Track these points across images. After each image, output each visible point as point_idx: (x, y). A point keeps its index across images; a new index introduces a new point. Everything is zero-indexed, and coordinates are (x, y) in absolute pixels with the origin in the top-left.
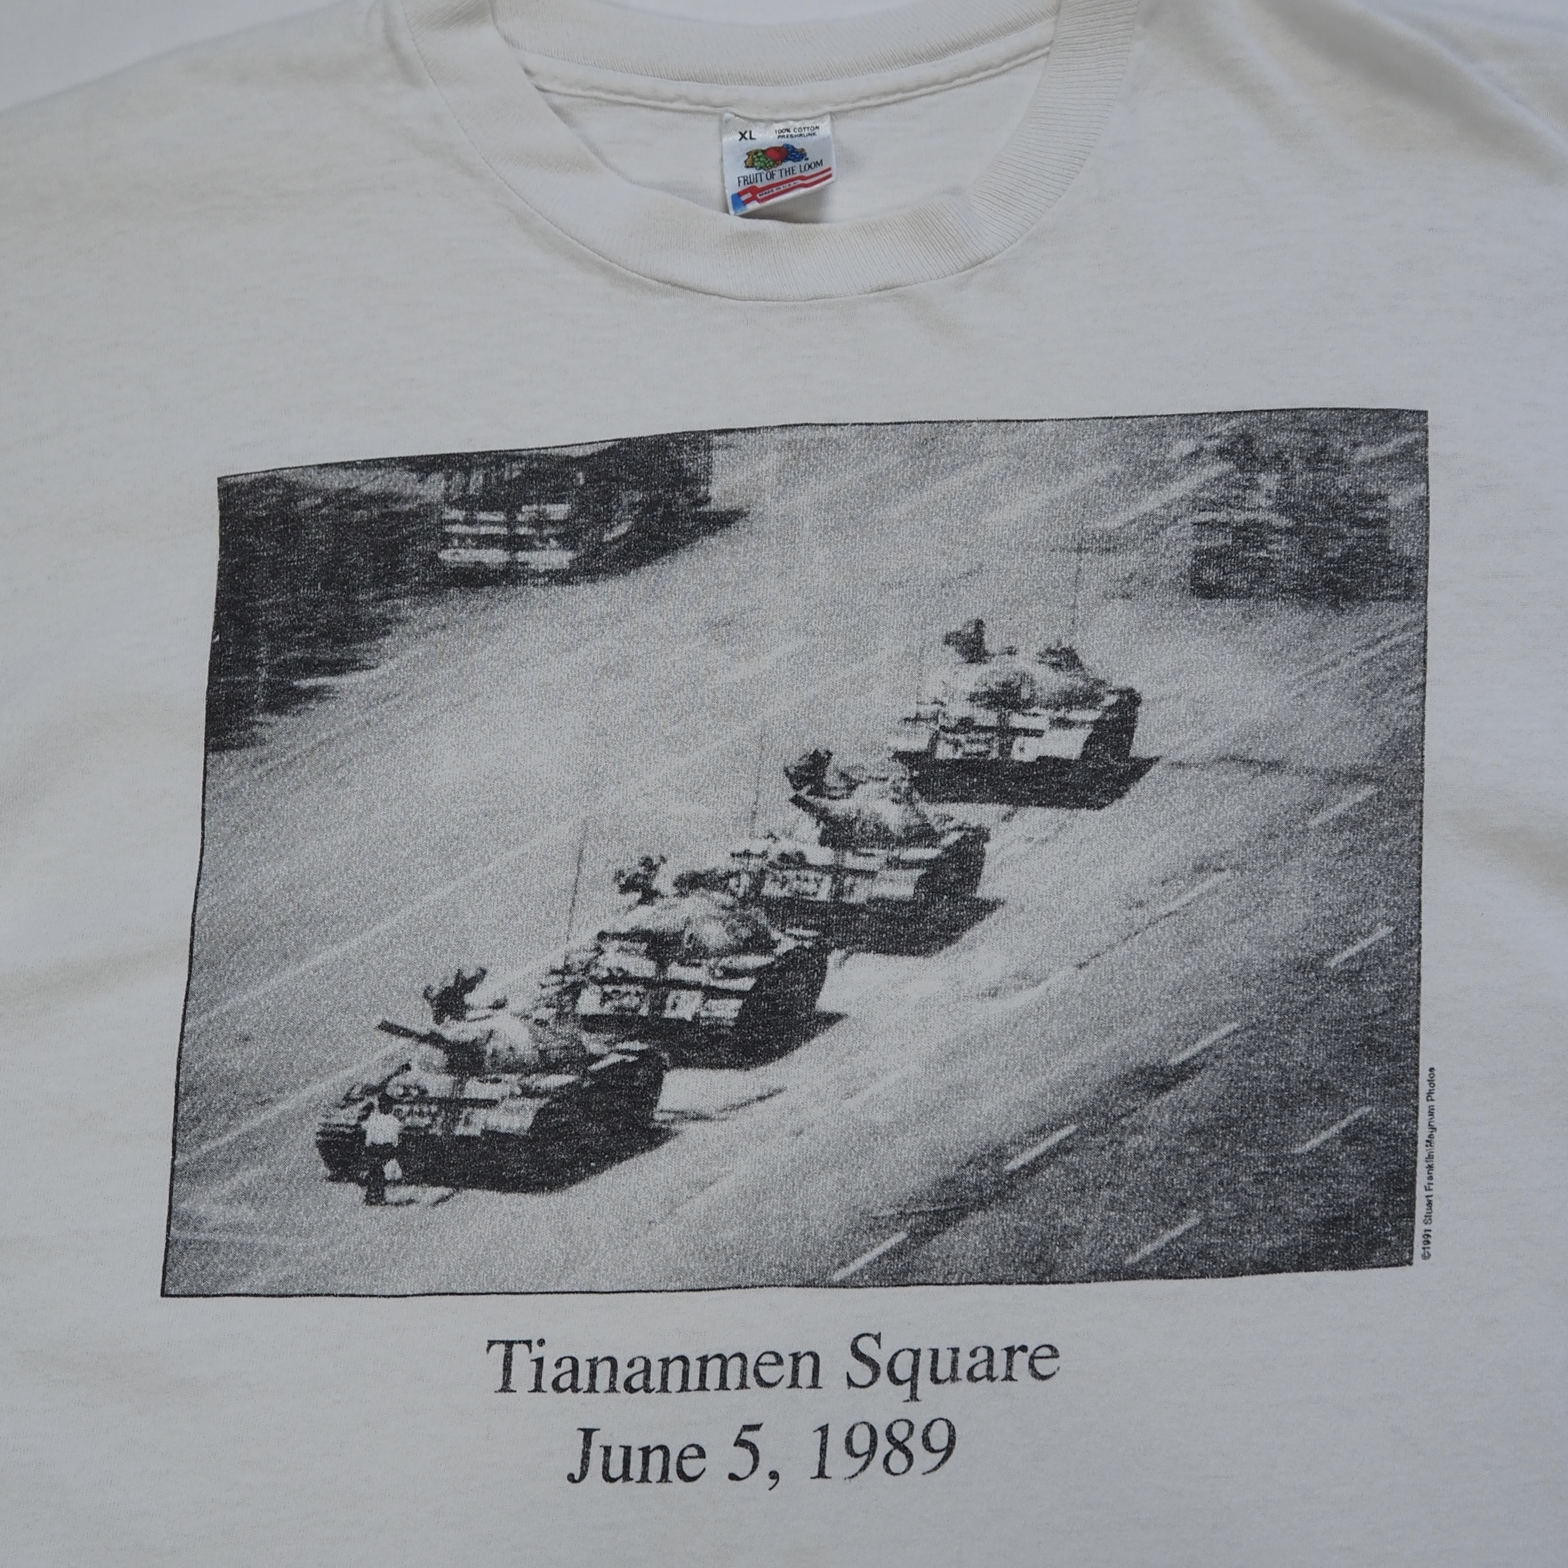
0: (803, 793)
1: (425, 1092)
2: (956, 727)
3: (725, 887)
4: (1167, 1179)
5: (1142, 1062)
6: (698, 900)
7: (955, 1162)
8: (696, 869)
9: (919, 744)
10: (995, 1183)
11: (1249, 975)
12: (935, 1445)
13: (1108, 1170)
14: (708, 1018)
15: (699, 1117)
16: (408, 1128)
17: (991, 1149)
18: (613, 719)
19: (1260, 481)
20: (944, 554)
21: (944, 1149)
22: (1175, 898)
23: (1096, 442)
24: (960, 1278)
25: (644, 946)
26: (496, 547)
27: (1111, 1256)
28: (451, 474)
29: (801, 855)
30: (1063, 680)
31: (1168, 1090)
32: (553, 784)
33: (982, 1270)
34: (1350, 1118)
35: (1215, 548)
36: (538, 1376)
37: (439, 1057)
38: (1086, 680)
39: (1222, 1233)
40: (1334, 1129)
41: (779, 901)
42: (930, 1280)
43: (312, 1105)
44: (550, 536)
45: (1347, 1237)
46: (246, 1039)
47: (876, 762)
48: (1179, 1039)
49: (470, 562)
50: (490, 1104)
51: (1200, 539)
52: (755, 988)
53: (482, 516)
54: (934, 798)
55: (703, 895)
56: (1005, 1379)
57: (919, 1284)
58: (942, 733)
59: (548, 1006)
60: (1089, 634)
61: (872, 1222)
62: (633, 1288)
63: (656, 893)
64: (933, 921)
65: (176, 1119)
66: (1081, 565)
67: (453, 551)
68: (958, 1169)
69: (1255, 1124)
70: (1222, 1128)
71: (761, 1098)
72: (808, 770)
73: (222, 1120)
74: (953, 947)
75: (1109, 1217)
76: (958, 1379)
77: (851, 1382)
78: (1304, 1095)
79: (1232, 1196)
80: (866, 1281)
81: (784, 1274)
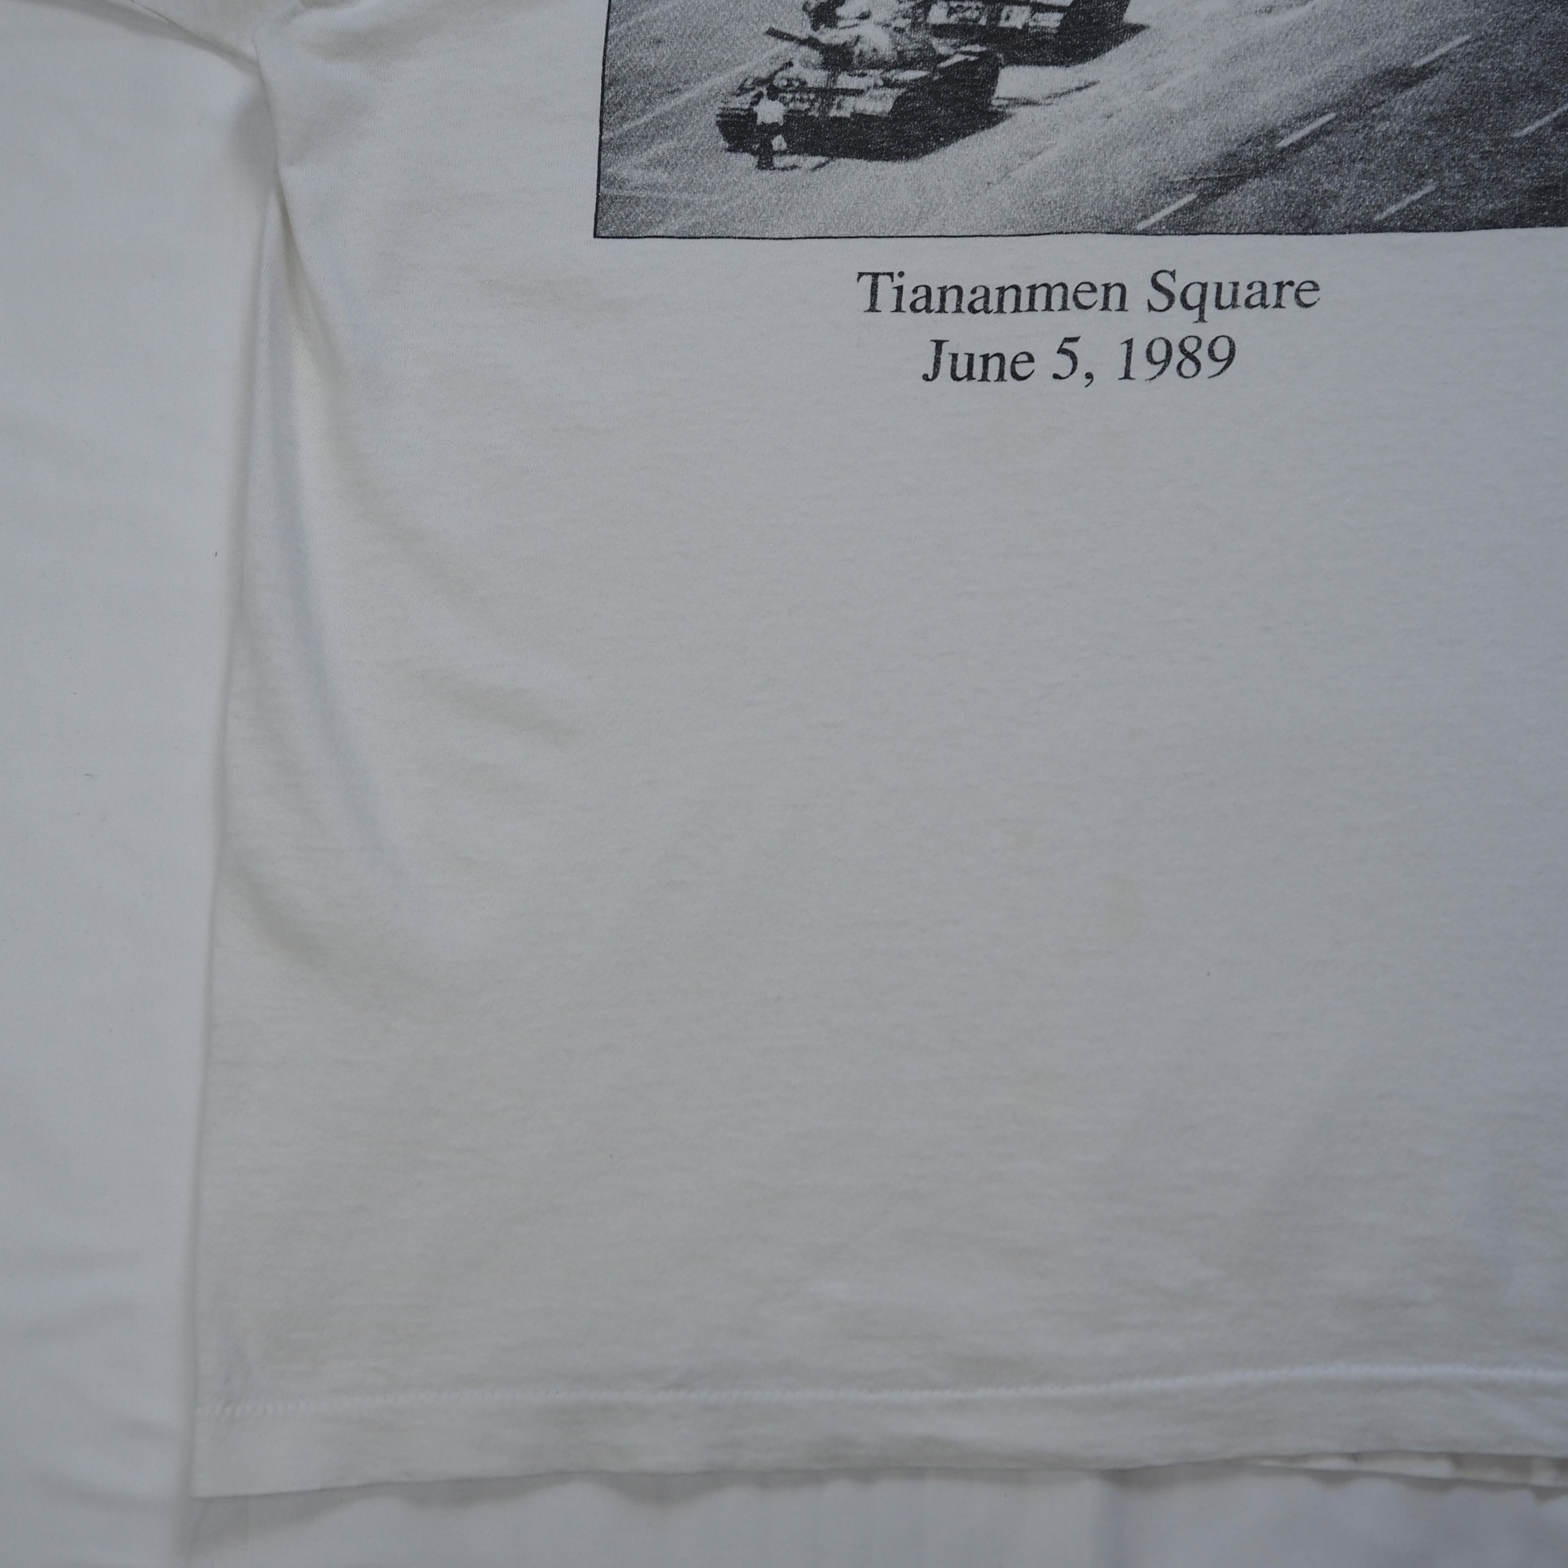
1: (805, 83)
4: (1410, 155)
5: (1390, 65)
7: (1236, 140)
10: (1269, 157)
12: (1218, 356)
13: (1362, 148)
14: (1035, 27)
15: (1028, 103)
16: (791, 111)
17: (1266, 131)
21: (1228, 130)
24: (1240, 229)
27: (1363, 214)
31: (1411, 87)
33: (1258, 223)
34: (1560, 110)
36: (899, 300)
37: (815, 56)
39: (1454, 198)
40: (1547, 119)
42: (1215, 231)
43: (713, 94)
45: (1556, 202)
46: (659, 42)
48: (1420, 47)
50: (858, 93)
52: (1074, 4)
56: (1276, 306)
57: (1206, 233)
59: (904, 17)
61: (1169, 186)
62: (975, 233)
65: (602, 103)
68: (1239, 146)
69: (1481, 114)
70: (1455, 117)
71: (1079, 89)
73: (639, 105)
75: (1361, 184)
76: (1238, 306)
77: (1151, 307)
78: (1522, 92)
79: (1462, 170)
80: (1164, 230)
81: (1098, 224)
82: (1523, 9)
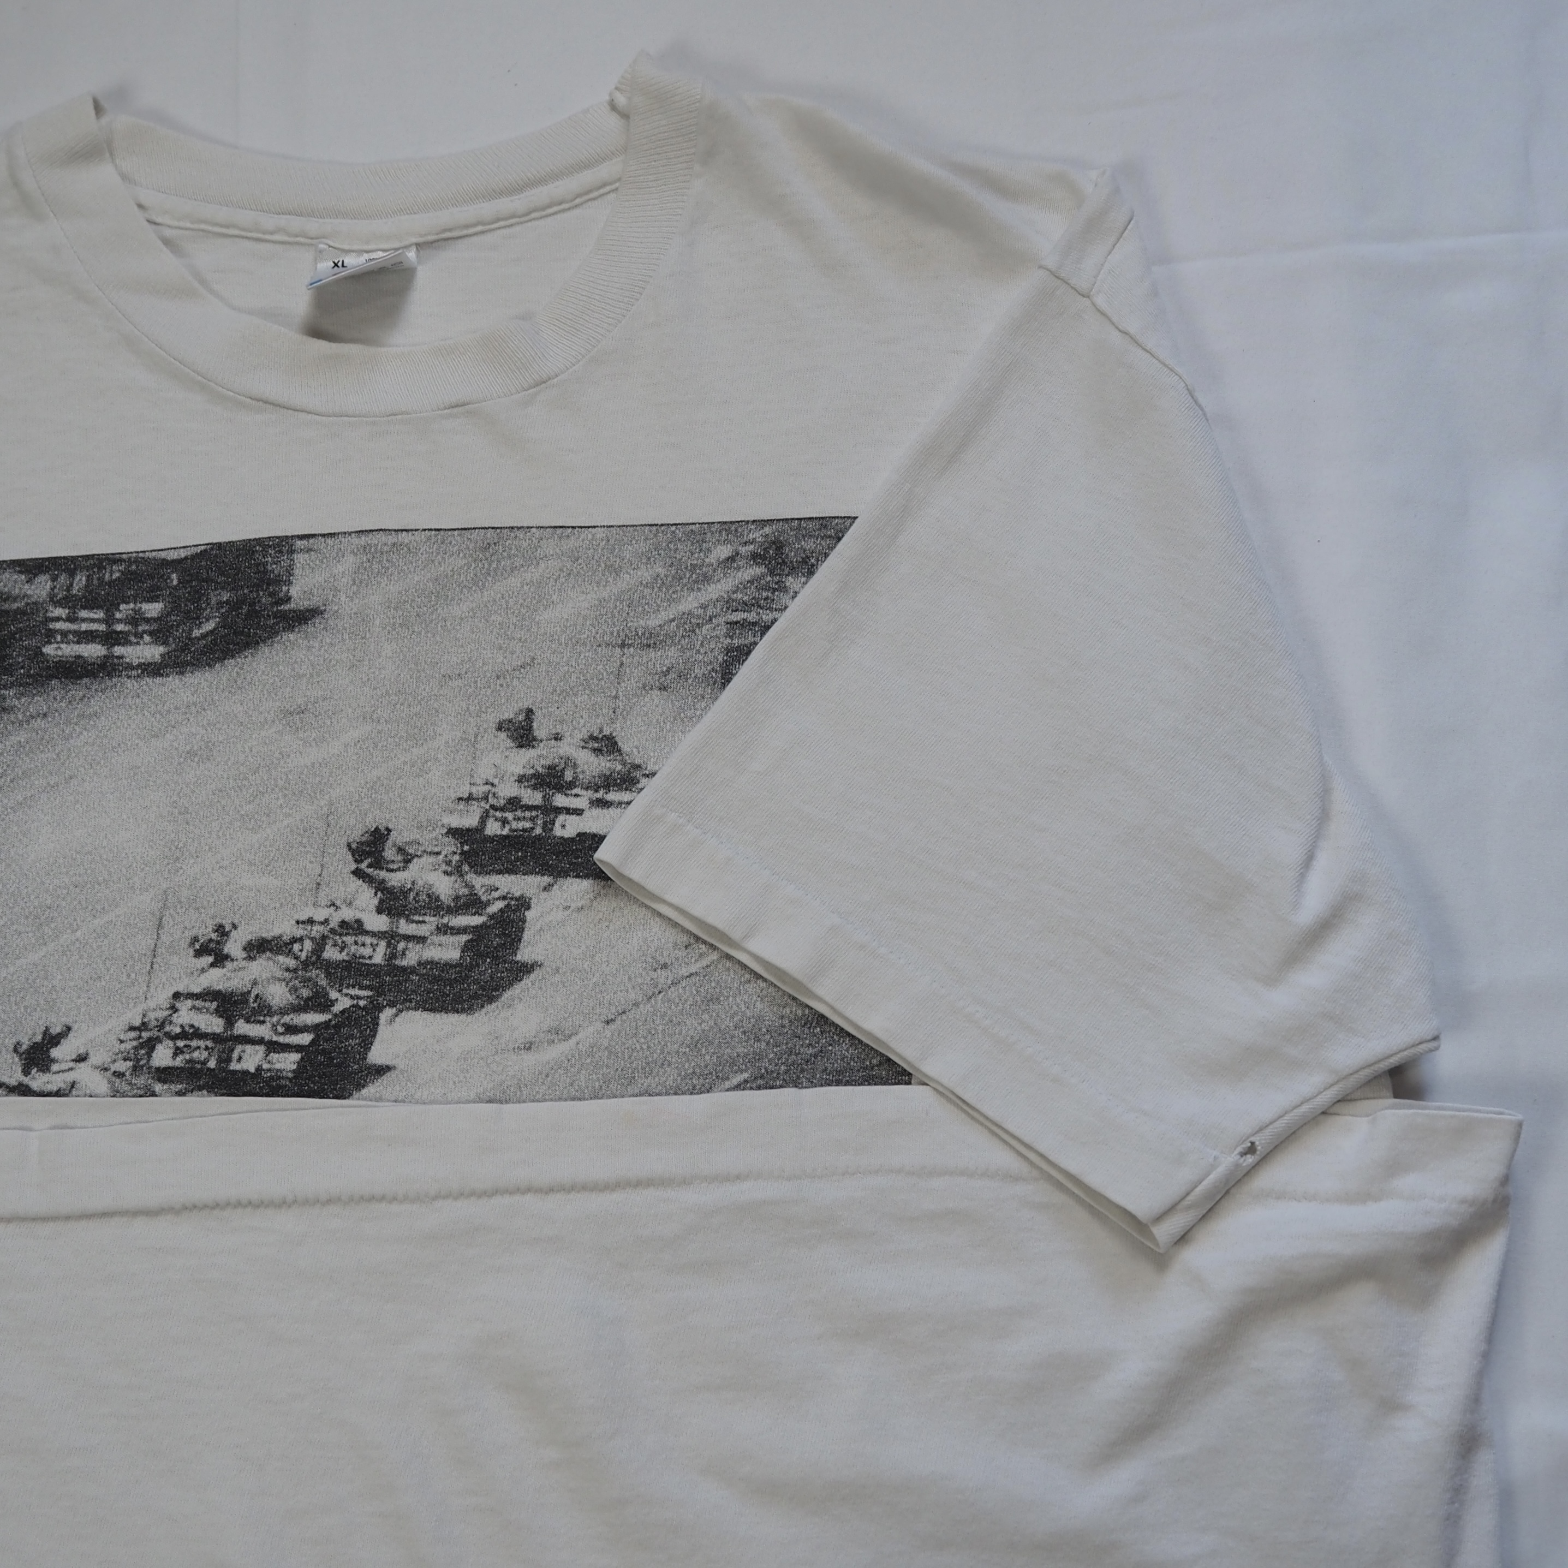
0: (363, 866)
2: (505, 805)
3: (290, 952)
6: (264, 963)
8: (263, 935)
9: (471, 821)
11: (760, 1030)
14: (269, 1070)
18: (194, 799)
19: (788, 584)
20: (501, 648)
22: (696, 961)
23: (643, 547)
25: (215, 1004)
26: (95, 642)
28: (57, 575)
29: (359, 922)
30: (603, 764)
32: (138, 858)
35: (746, 645)
38: (624, 764)
41: (338, 964)
44: (144, 632)
47: (429, 838)
49: (71, 656)
51: (731, 637)
52: (313, 1042)
53: (84, 614)
54: (482, 870)
55: (269, 959)
58: (492, 811)
59: (125, 1060)
60: (628, 723)
63: (227, 957)
64: (476, 982)
66: (624, 659)
67: (55, 645)
72: (369, 845)
74: (494, 1005)
82: (807, 1042)
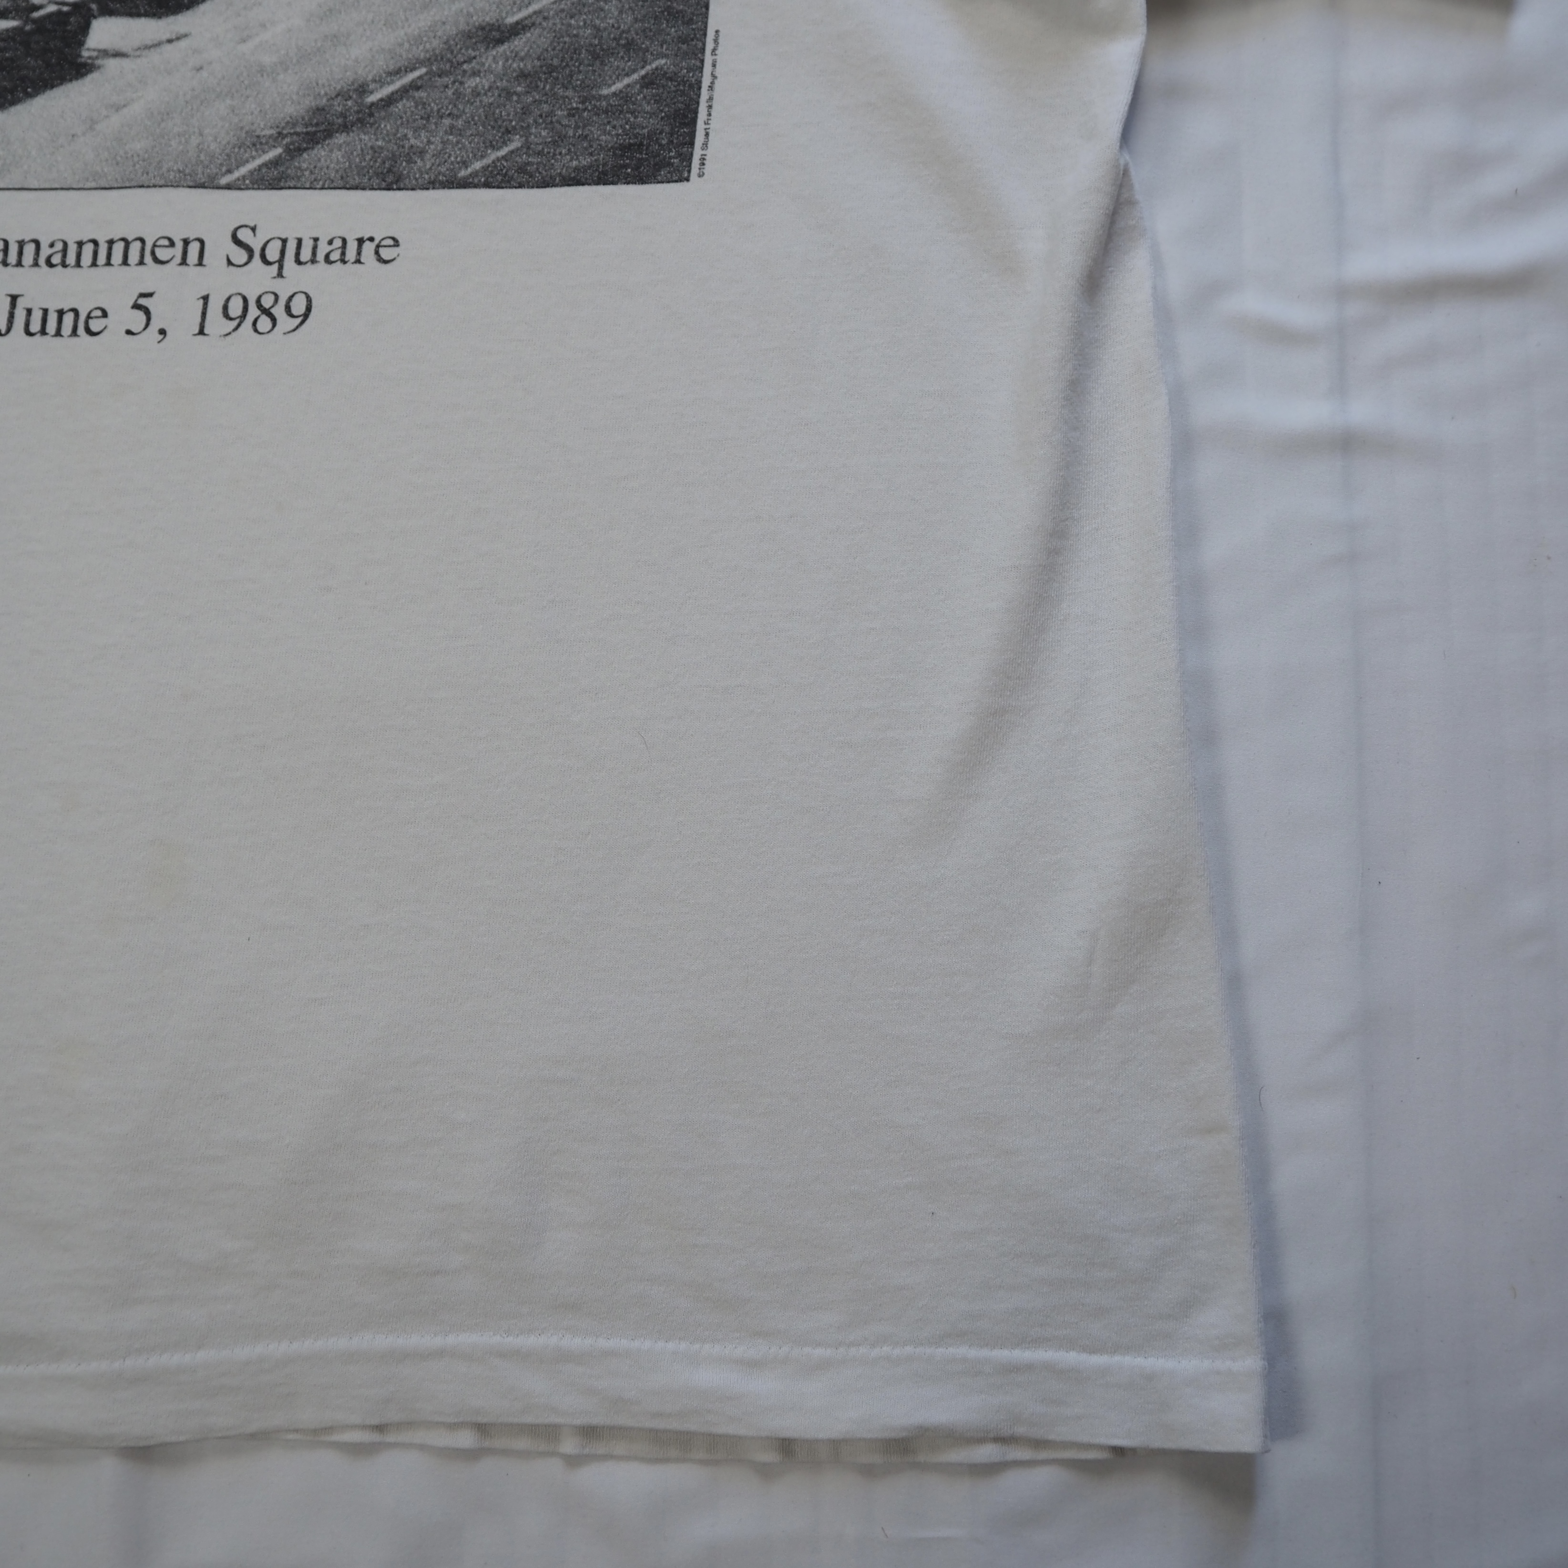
4: (497, 111)
5: (484, 21)
7: (326, 94)
10: (358, 112)
12: (295, 312)
13: (450, 103)
15: (118, 54)
17: (356, 85)
21: (317, 84)
24: (324, 184)
27: (447, 170)
31: (503, 43)
33: (342, 178)
34: (648, 68)
39: (539, 155)
40: (635, 76)
42: (299, 185)
45: (639, 159)
48: (514, 4)
56: (355, 262)
57: (290, 188)
61: (255, 140)
62: (56, 186)
68: (328, 100)
69: (571, 71)
70: (545, 73)
71: (170, 41)
75: (448, 140)
76: (317, 262)
77: (230, 263)
78: (613, 49)
79: (549, 126)
80: (247, 185)
81: (180, 177)
